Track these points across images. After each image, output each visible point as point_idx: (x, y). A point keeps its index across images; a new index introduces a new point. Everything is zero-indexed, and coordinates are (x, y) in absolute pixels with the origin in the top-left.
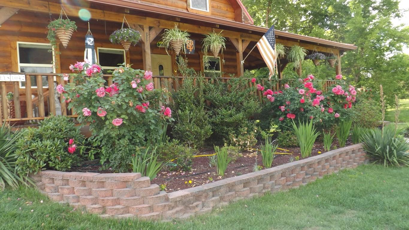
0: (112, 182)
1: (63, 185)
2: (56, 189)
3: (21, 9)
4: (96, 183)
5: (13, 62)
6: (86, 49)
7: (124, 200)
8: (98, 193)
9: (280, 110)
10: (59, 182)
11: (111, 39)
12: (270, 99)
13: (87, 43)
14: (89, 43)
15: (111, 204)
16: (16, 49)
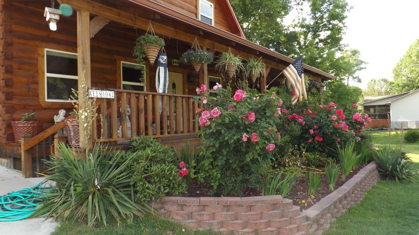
0: (262, 206)
1: (199, 212)
2: (189, 216)
3: (112, 20)
4: (244, 207)
5: (40, 71)
6: (158, 67)
7: (277, 222)
8: (249, 217)
9: (310, 133)
10: (195, 208)
11: (185, 59)
12: (302, 123)
13: (160, 61)
14: (162, 61)
15: (264, 227)
16: (43, 56)
